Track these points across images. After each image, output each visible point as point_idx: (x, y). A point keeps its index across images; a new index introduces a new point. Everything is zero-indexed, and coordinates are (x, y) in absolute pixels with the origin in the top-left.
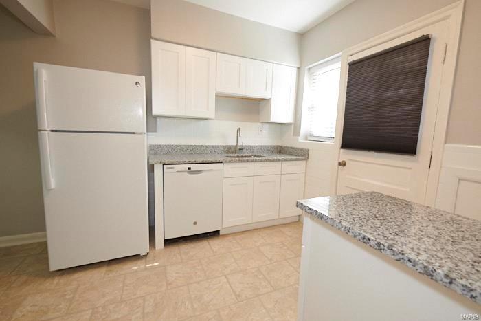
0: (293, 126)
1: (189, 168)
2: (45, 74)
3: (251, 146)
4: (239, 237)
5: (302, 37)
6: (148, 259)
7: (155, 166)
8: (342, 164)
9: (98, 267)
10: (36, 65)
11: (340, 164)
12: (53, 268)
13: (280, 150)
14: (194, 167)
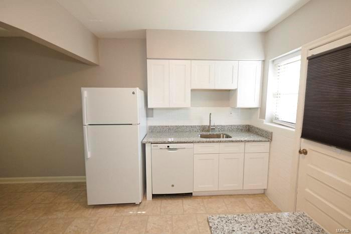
0: (259, 109)
1: (168, 147)
2: (86, 93)
3: (222, 126)
4: (206, 200)
5: (265, 35)
6: (140, 207)
7: (146, 144)
8: (304, 152)
9: (112, 207)
10: (82, 89)
11: (300, 152)
12: (89, 203)
13: (249, 129)
14: (171, 146)
